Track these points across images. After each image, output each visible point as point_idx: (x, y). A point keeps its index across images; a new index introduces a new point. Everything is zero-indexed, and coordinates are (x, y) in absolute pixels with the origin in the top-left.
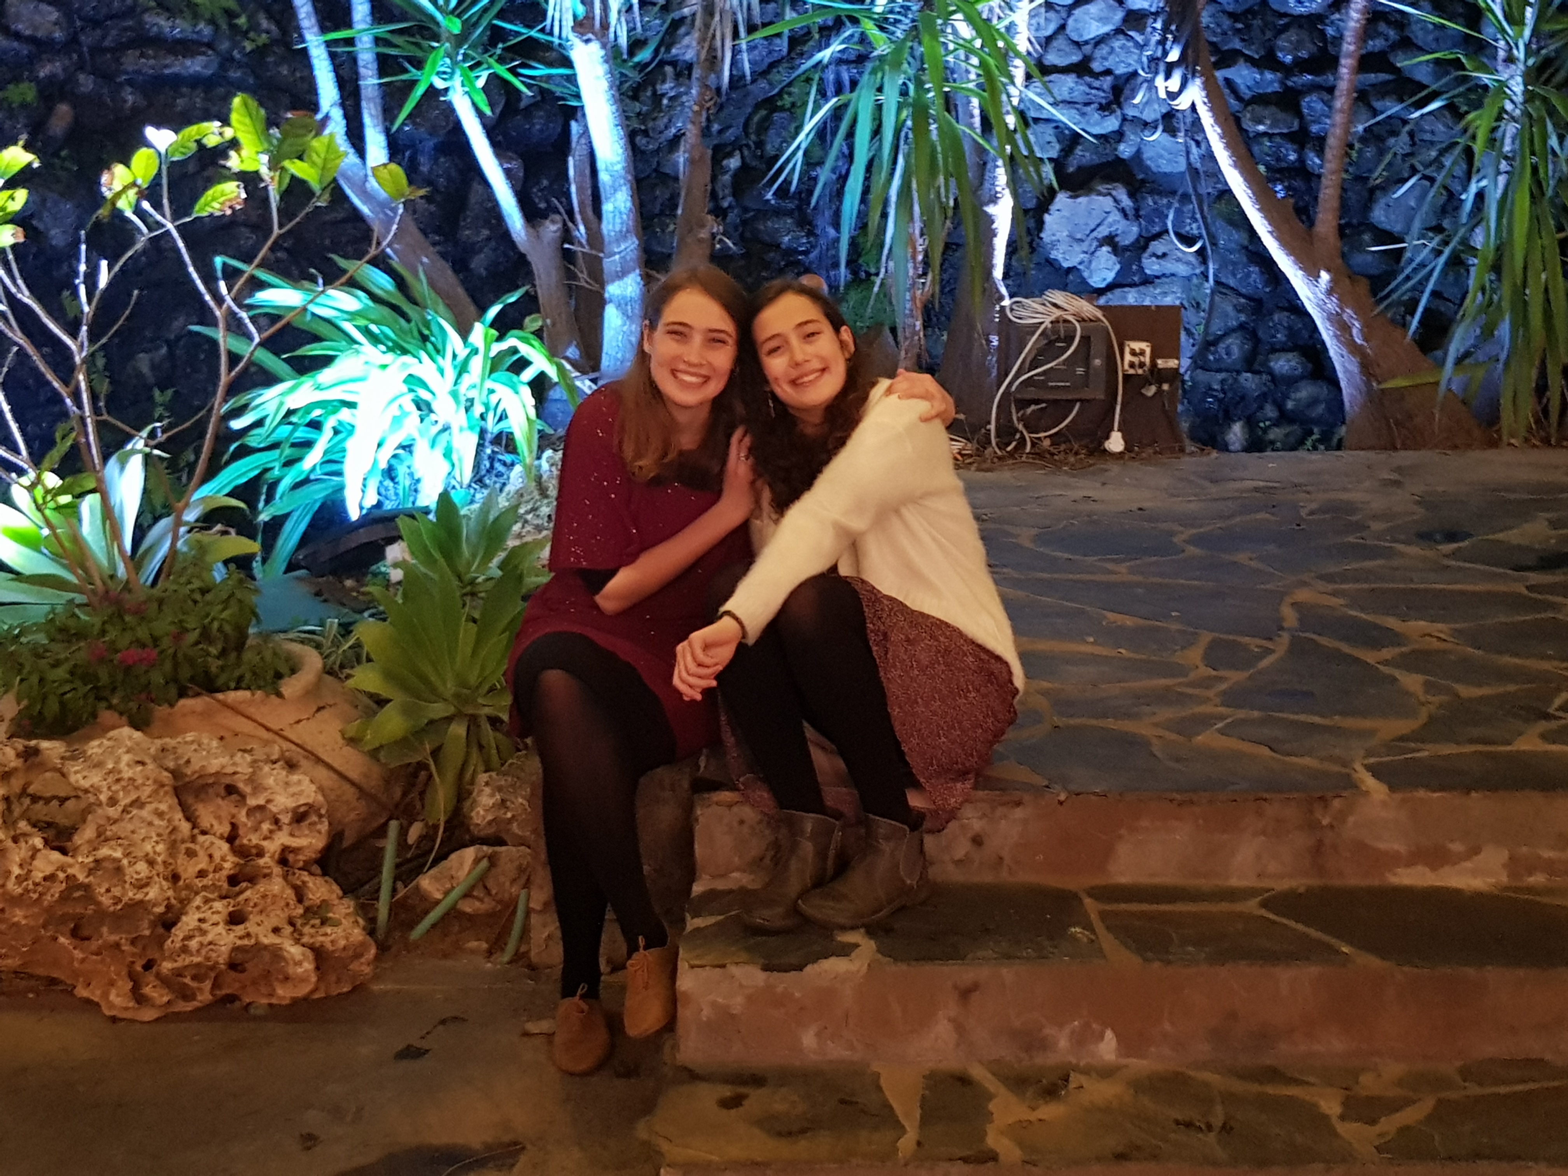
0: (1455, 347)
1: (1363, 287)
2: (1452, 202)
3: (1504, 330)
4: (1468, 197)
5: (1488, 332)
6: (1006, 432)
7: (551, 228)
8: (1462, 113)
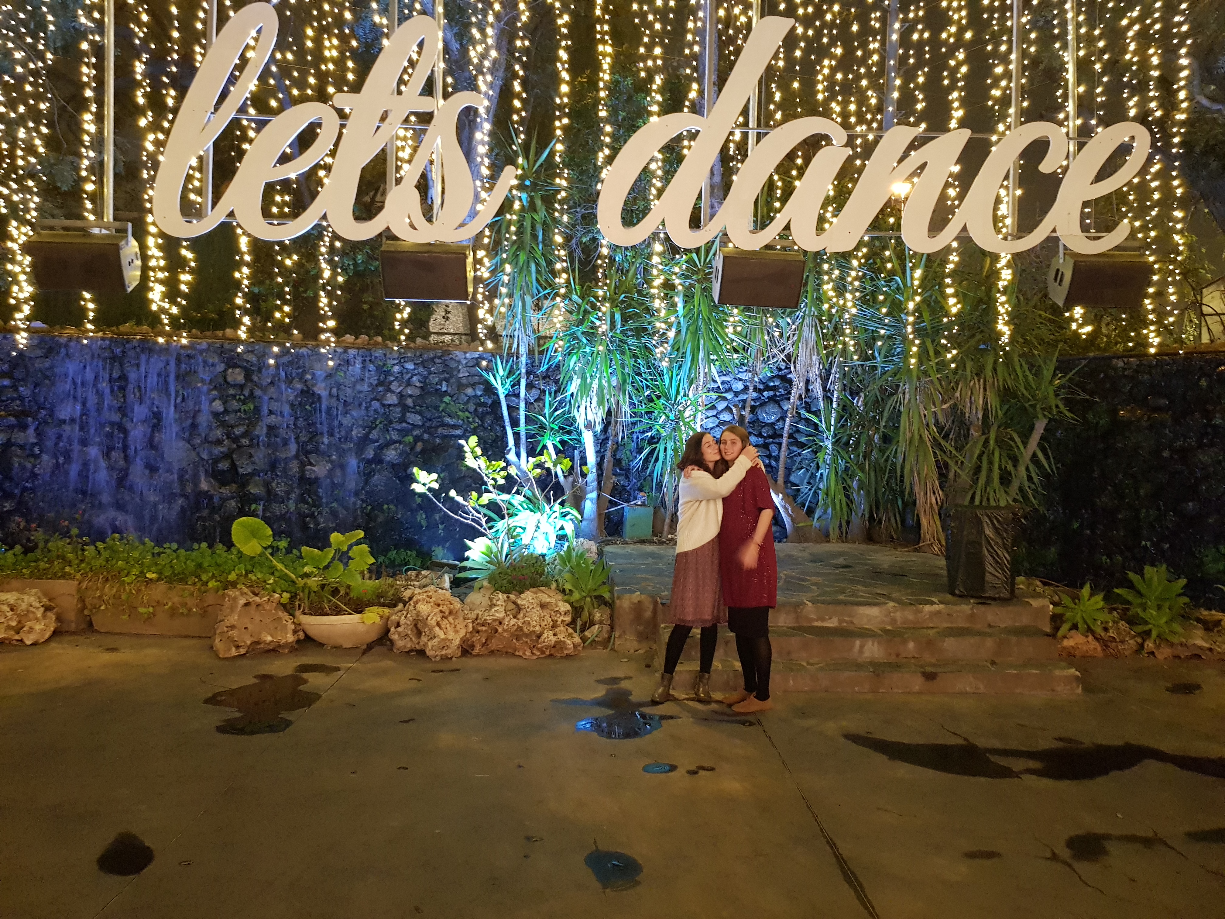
0: (816, 516)
1: (791, 498)
2: (813, 476)
3: (830, 511)
4: (818, 474)
5: (825, 511)
7: (571, 479)
8: (816, 453)
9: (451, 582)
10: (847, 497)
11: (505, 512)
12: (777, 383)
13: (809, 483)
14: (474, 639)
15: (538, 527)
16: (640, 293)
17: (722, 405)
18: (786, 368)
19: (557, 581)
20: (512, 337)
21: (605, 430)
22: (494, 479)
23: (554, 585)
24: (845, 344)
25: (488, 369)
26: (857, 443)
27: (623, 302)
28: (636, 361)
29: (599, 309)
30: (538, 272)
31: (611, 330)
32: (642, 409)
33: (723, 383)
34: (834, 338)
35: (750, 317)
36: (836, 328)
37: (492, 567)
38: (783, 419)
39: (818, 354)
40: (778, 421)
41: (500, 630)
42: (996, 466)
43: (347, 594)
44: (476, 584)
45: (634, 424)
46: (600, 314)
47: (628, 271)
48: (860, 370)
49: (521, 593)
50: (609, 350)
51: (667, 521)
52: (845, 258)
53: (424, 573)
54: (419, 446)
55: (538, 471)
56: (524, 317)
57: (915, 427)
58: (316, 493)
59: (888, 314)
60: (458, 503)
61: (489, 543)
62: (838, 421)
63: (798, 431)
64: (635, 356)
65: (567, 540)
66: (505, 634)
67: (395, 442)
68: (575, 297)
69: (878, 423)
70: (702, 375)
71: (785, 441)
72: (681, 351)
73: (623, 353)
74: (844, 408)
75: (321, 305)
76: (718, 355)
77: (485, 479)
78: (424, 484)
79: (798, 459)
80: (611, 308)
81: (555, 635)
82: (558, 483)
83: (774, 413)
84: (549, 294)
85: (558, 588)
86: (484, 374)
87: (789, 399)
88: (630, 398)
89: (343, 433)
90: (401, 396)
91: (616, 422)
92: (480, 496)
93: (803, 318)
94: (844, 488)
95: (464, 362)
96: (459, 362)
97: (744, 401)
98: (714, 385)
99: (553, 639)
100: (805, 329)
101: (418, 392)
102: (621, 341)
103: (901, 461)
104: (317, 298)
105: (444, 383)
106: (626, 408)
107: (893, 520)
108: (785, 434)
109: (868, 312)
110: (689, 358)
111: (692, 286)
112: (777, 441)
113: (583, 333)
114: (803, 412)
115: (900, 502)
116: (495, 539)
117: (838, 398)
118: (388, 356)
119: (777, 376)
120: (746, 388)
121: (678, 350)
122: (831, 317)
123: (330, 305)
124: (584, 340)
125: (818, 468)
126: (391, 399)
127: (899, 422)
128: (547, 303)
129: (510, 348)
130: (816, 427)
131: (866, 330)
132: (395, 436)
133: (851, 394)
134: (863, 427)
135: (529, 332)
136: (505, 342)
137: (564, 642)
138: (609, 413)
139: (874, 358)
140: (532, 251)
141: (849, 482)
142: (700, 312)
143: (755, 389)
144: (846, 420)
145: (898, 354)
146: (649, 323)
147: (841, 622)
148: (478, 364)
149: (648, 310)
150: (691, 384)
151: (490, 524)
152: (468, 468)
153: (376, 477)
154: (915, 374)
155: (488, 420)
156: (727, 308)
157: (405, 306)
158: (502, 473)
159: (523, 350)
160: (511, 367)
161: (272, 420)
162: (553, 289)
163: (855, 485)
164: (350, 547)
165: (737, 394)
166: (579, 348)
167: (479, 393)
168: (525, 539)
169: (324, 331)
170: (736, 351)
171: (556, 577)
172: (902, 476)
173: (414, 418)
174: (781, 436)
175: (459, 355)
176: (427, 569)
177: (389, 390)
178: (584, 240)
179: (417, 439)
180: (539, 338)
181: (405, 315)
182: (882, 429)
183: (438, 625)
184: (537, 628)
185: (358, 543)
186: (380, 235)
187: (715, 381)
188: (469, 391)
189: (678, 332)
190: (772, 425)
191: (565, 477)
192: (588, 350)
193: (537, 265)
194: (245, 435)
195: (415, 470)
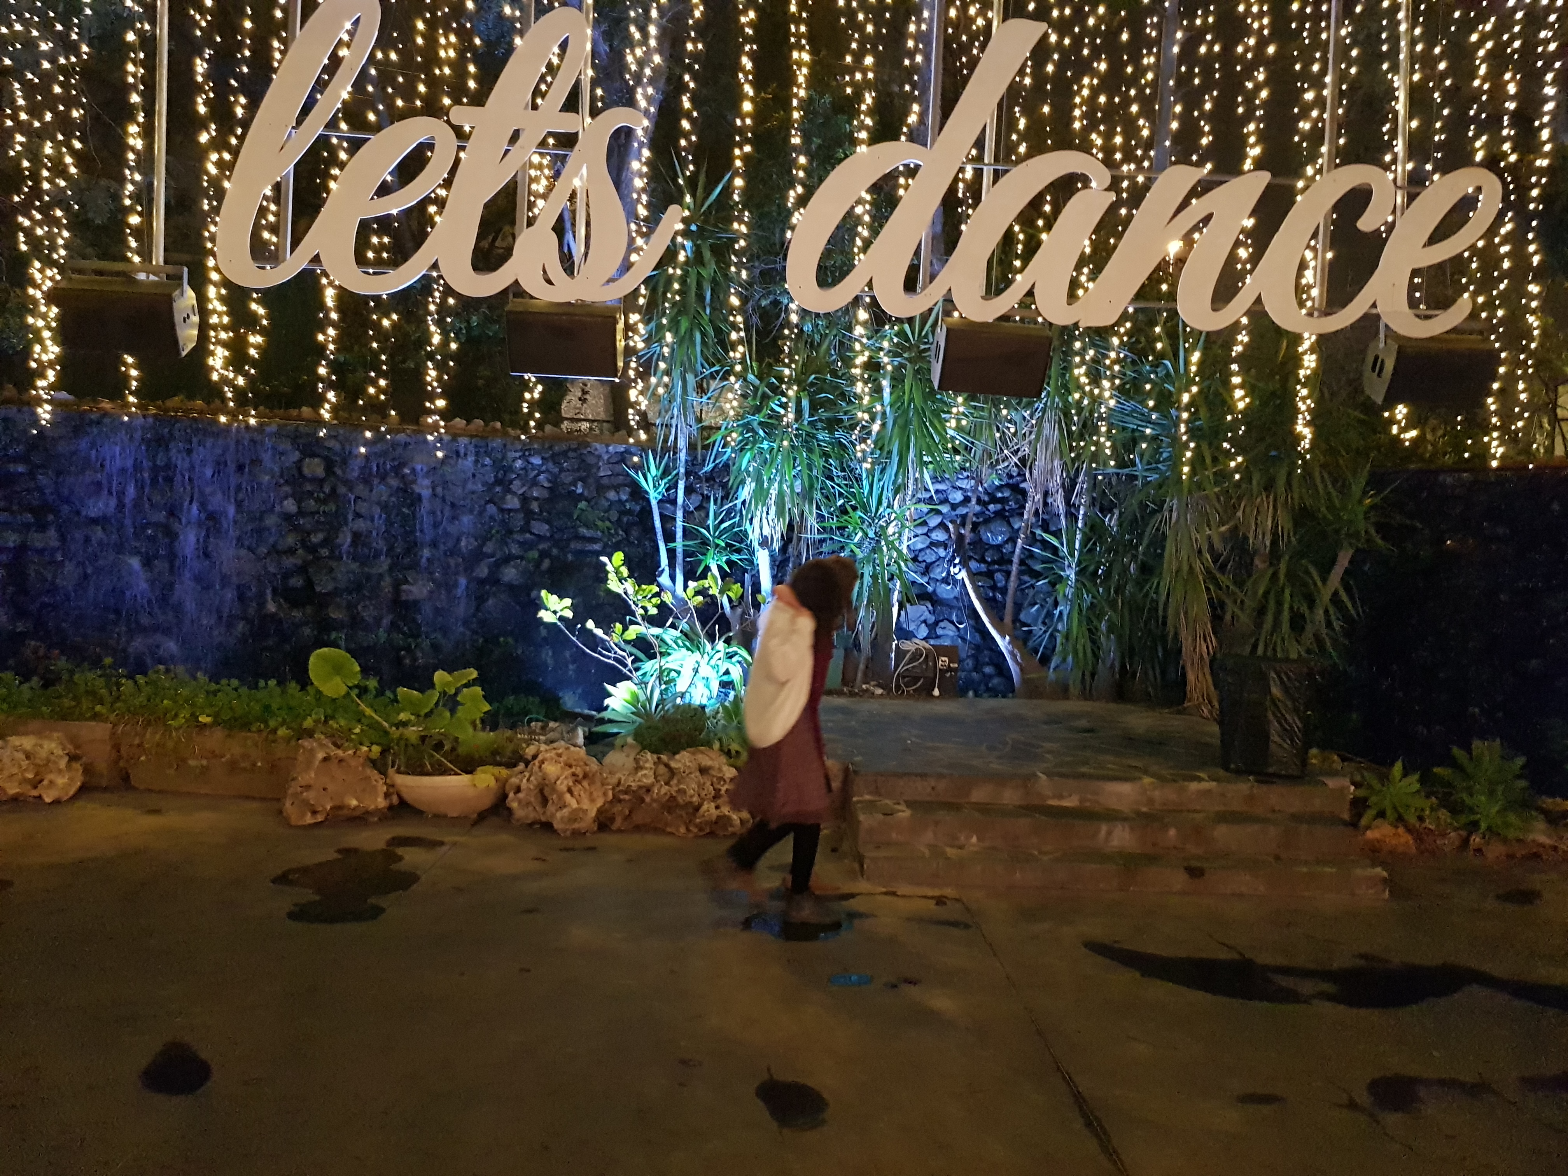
0: (1053, 665)
1: (1020, 643)
2: (1050, 615)
3: (1070, 659)
4: (1057, 612)
5: (1064, 660)
6: (898, 687)
7: (739, 610)
8: (1053, 584)
9: (585, 738)
10: (1093, 642)
11: (657, 650)
12: (1007, 494)
13: (1044, 623)
14: (615, 810)
15: (696, 671)
16: (834, 373)
17: (934, 521)
18: (1019, 475)
19: (720, 740)
20: (668, 426)
21: (784, 549)
22: (642, 607)
23: (716, 745)
24: (1097, 444)
25: (638, 468)
26: (1108, 573)
27: (812, 384)
28: (826, 461)
29: (783, 394)
30: (704, 343)
31: (796, 420)
32: (834, 523)
33: (937, 492)
34: (1081, 437)
35: (975, 408)
36: (1084, 425)
37: (639, 720)
38: (1013, 540)
39: (1061, 459)
40: (1006, 542)
41: (648, 799)
42: (1286, 606)
43: (453, 749)
44: (618, 741)
45: (822, 541)
46: (784, 400)
47: (819, 345)
48: (1114, 480)
49: (675, 753)
50: (793, 447)
51: (862, 666)
52: (1100, 335)
53: (552, 724)
54: (546, 563)
55: (700, 598)
56: (684, 401)
57: (1184, 554)
58: (414, 620)
59: (1154, 409)
60: (594, 636)
61: (635, 688)
62: (1084, 544)
63: (1031, 555)
64: (826, 455)
65: (734, 689)
66: (655, 805)
67: (517, 558)
68: (751, 377)
69: (1136, 547)
70: (911, 481)
71: (1014, 568)
72: (886, 449)
73: (810, 450)
74: (1092, 528)
75: (429, 379)
76: (933, 456)
77: (633, 607)
78: (555, 612)
79: (1031, 592)
80: (798, 392)
81: (717, 807)
82: (723, 614)
83: (1002, 533)
84: (717, 372)
85: (721, 750)
86: (632, 473)
87: (1022, 515)
88: (818, 508)
89: (450, 544)
90: (525, 499)
91: (800, 539)
92: (625, 629)
93: (1044, 410)
94: (1090, 630)
95: (606, 457)
96: (599, 457)
97: (964, 517)
98: (926, 495)
99: (714, 813)
100: (1046, 425)
101: (546, 494)
102: (808, 434)
103: (1163, 597)
104: (421, 372)
105: (580, 484)
106: (812, 521)
107: (1151, 673)
108: (1016, 559)
109: (1129, 405)
110: (895, 459)
111: (902, 366)
112: (1004, 568)
113: (761, 424)
114: (1038, 532)
115: (1160, 649)
116: (643, 684)
117: (1085, 515)
118: (509, 446)
119: (1007, 485)
120: (967, 500)
121: (881, 449)
122: (1080, 410)
123: (439, 379)
124: (761, 433)
125: (1056, 604)
126: (513, 502)
127: (1163, 548)
128: (714, 384)
129: (666, 440)
130: (1055, 550)
131: (1124, 428)
132: (515, 550)
133: (1101, 511)
134: (1116, 552)
135: (691, 420)
136: (660, 433)
137: (729, 818)
138: (790, 527)
139: (1133, 463)
140: (697, 316)
141: (1095, 622)
142: (911, 400)
143: (979, 501)
144: (1095, 544)
145: (1165, 460)
146: (846, 413)
147: (1081, 801)
148: (623, 461)
149: (843, 395)
150: (896, 492)
151: (636, 665)
152: (610, 592)
153: (490, 602)
154: (1185, 484)
155: (635, 533)
156: (947, 396)
157: (535, 385)
158: (654, 600)
159: (682, 444)
160: (667, 465)
161: (361, 525)
162: (723, 366)
163: (1103, 626)
164: (458, 691)
165: (954, 507)
166: (755, 443)
167: (624, 497)
168: (681, 686)
169: (430, 412)
170: (956, 451)
171: (719, 735)
172: (1165, 617)
173: (541, 528)
174: (1011, 562)
175: (599, 447)
176: (555, 721)
177: (509, 491)
178: (764, 303)
179: (544, 554)
180: (703, 428)
181: (536, 395)
182: (1140, 557)
183: (570, 791)
184: (695, 799)
185: (467, 686)
186: (505, 292)
187: (927, 490)
188: (612, 495)
189: (883, 425)
190: (998, 547)
191: (732, 607)
192: (765, 445)
193: (704, 335)
194: (325, 542)
195: (544, 593)
